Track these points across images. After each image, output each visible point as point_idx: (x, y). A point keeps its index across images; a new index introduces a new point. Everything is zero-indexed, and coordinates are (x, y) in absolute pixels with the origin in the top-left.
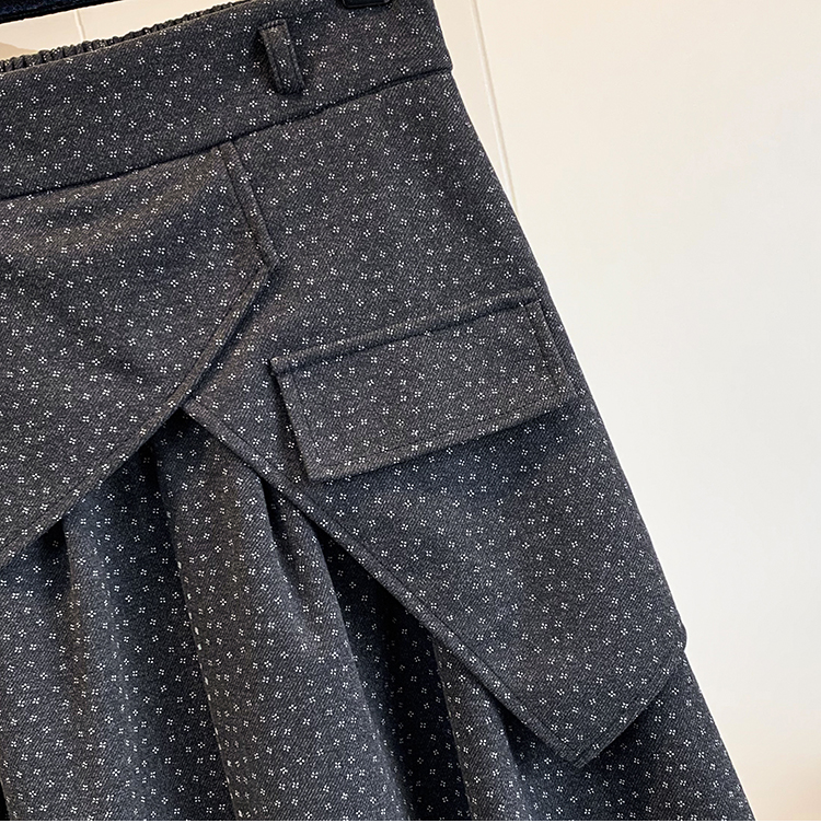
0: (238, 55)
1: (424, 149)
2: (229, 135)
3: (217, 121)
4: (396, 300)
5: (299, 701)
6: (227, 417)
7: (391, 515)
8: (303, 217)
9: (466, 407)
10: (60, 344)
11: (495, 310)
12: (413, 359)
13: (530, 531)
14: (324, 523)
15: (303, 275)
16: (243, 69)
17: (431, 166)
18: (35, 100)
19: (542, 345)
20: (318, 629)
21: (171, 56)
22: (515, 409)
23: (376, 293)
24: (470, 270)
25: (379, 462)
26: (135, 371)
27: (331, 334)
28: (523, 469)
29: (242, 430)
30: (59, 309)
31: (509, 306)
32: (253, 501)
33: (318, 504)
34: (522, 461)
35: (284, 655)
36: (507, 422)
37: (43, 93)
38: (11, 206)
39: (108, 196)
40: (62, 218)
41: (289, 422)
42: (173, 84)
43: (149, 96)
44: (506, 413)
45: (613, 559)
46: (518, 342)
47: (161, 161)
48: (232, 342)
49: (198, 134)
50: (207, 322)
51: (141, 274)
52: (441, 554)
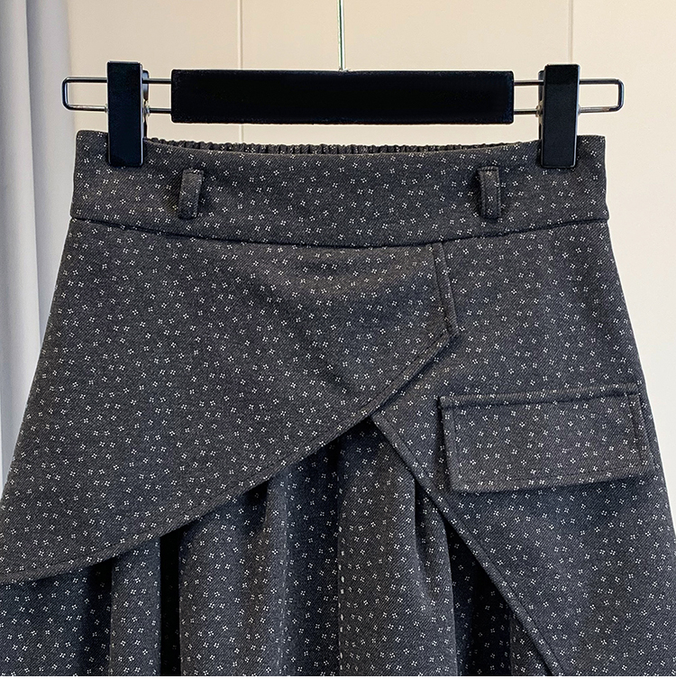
0: (459, 184)
1: (577, 272)
2: (441, 238)
3: (435, 226)
4: (537, 374)
5: (412, 647)
6: (402, 431)
7: (504, 525)
8: (482, 305)
9: (573, 461)
10: (295, 353)
11: (606, 395)
12: (542, 418)
13: (600, 559)
14: (454, 522)
15: (474, 345)
16: (460, 194)
17: (580, 285)
18: (313, 179)
19: (636, 427)
20: (435, 596)
21: (414, 173)
22: (608, 469)
23: (523, 366)
24: (594, 363)
25: (503, 487)
26: (342, 384)
27: (486, 389)
28: (604, 513)
29: (410, 443)
30: (299, 331)
31: (617, 394)
32: (407, 496)
33: (453, 508)
34: (605, 507)
35: (408, 611)
36: (601, 478)
37: (320, 176)
38: (280, 250)
39: (350, 261)
40: (315, 268)
41: (443, 444)
42: (411, 193)
43: (392, 197)
44: (602, 471)
45: (657, 592)
46: (619, 421)
47: (390, 245)
48: (415, 380)
49: (420, 232)
50: (400, 362)
51: (362, 320)
52: (534, 560)
